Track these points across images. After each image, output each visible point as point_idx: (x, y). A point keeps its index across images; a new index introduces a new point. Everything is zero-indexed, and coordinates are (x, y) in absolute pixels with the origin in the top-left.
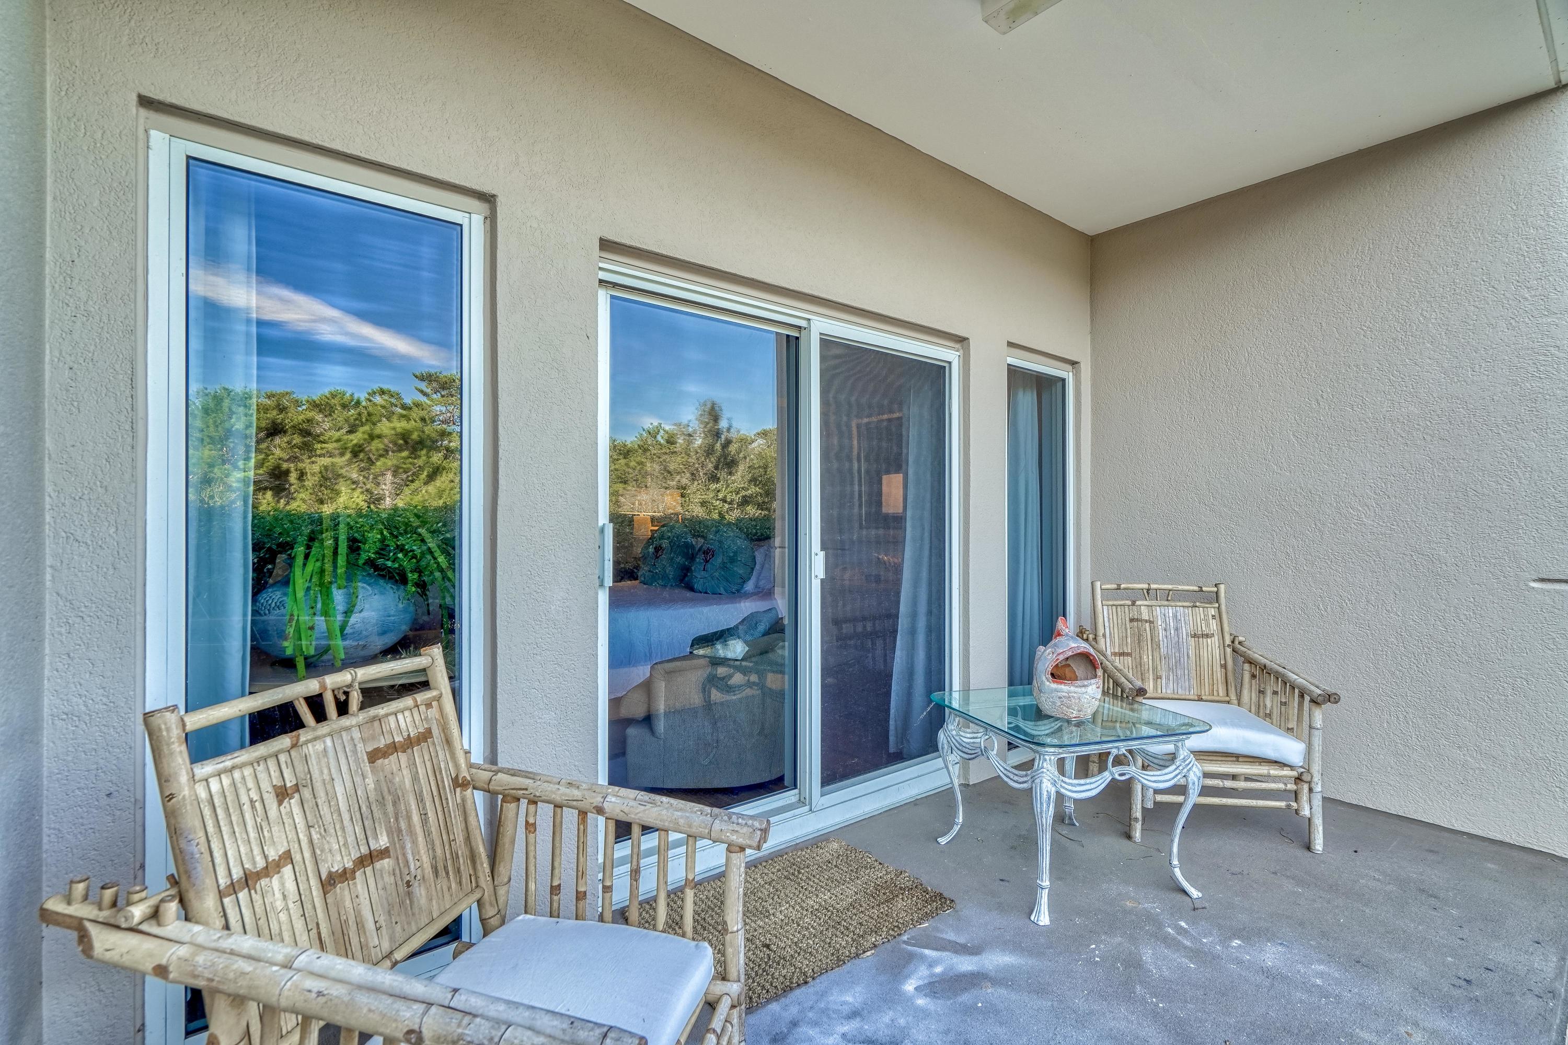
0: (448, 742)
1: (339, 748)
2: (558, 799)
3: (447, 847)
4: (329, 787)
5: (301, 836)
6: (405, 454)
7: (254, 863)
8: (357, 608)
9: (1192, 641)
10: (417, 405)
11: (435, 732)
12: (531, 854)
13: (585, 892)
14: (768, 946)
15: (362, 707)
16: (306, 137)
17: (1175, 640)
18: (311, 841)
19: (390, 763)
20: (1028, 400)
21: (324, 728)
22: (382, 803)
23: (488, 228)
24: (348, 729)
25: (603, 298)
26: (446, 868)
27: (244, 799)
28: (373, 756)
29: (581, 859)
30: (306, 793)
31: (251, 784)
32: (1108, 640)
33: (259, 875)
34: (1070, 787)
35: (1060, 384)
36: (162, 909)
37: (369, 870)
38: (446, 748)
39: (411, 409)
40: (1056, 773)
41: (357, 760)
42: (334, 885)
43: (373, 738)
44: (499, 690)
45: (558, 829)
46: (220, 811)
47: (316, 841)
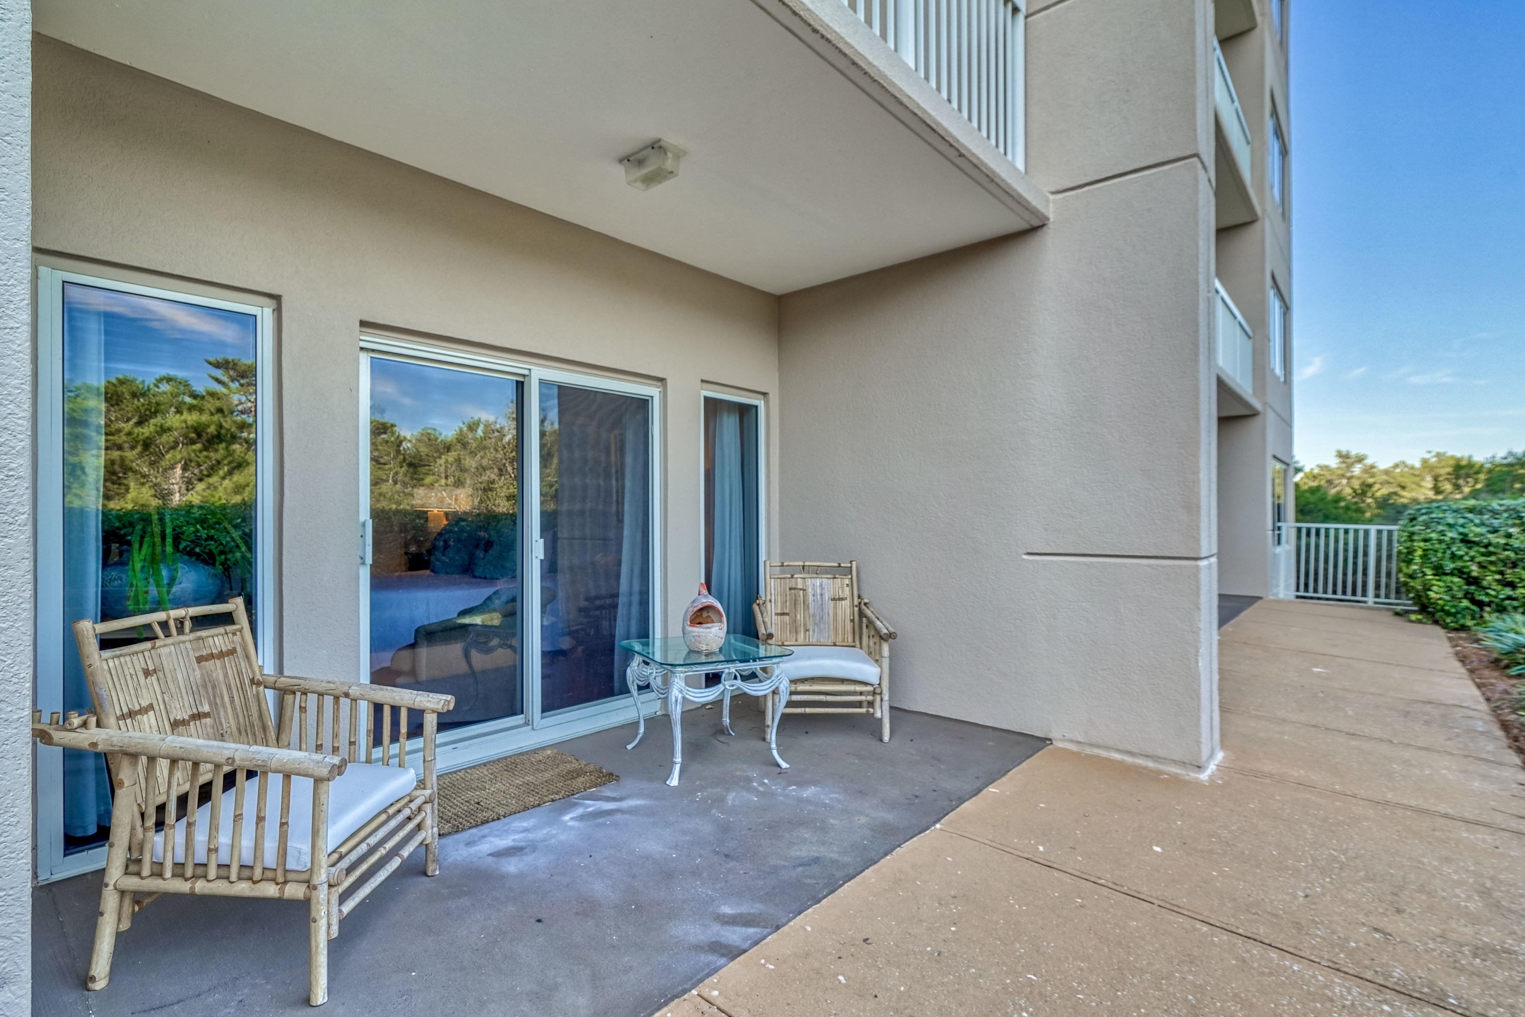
0: (247, 657)
1: (179, 653)
2: (320, 689)
3: (247, 719)
4: (173, 673)
5: (158, 697)
6: (198, 446)
7: (134, 706)
8: (177, 581)
9: (832, 603)
10: (212, 394)
11: (239, 650)
12: (303, 726)
13: (338, 747)
14: (478, 803)
15: (192, 631)
16: (145, 266)
17: (820, 603)
18: (164, 701)
19: (210, 664)
20: (729, 424)
21: (169, 641)
22: (205, 686)
23: (276, 316)
24: (184, 642)
25: (365, 361)
26: (246, 731)
27: (127, 672)
28: (200, 659)
29: (336, 726)
30: (161, 675)
31: (130, 665)
32: (773, 603)
33: (137, 713)
34: (693, 694)
35: (754, 410)
36: (89, 720)
37: (198, 722)
38: (246, 660)
39: (203, 398)
40: (684, 685)
41: (189, 660)
42: (178, 726)
43: (199, 649)
44: (285, 634)
45: (321, 708)
46: (114, 677)
47: (166, 701)
